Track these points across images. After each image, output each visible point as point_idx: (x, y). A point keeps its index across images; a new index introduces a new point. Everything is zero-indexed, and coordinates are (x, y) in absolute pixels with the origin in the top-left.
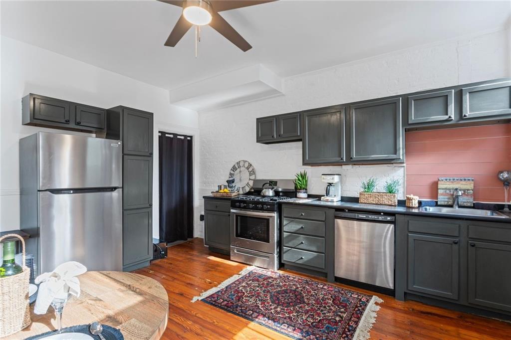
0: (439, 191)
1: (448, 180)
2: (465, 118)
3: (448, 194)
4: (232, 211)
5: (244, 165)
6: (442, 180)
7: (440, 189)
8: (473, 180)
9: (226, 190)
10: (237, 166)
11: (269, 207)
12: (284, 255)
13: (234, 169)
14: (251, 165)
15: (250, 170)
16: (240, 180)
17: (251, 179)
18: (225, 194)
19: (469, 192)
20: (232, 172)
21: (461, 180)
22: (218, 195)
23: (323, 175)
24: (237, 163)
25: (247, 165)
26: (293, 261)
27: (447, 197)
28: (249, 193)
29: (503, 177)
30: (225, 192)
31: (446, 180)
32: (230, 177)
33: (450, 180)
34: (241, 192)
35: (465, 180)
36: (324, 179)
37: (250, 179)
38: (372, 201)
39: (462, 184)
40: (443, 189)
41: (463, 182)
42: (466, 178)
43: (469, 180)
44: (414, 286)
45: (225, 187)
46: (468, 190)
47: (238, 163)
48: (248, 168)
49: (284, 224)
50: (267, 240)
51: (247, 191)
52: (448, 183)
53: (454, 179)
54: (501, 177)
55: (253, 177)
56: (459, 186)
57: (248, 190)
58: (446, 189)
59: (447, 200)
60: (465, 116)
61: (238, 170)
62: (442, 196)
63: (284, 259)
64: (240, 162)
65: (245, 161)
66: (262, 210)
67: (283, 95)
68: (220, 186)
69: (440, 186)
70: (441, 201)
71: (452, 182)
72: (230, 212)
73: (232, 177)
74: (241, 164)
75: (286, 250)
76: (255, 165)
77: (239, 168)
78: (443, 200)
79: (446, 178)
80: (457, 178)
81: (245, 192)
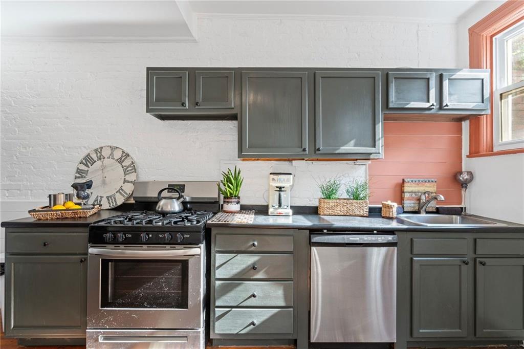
0: (406, 194)
1: (414, 182)
2: (446, 107)
3: (413, 198)
4: (92, 250)
5: (112, 154)
6: (409, 182)
7: (407, 192)
8: (436, 181)
9: (70, 205)
10: (94, 156)
11: (187, 236)
12: (217, 324)
13: (88, 161)
14: (128, 155)
15: (127, 163)
16: (104, 183)
17: (128, 182)
18: (69, 214)
19: (432, 195)
20: (83, 167)
21: (426, 182)
22: (49, 216)
23: (271, 174)
24: (96, 150)
25: (118, 154)
26: (235, 332)
27: (413, 202)
28: (124, 208)
29: (463, 178)
30: (68, 209)
31: (412, 181)
32: (76, 177)
33: (415, 181)
34: (106, 205)
35: (429, 181)
36: (274, 180)
37: (125, 181)
38: (339, 212)
39: (426, 187)
40: (409, 192)
41: (428, 184)
42: (430, 180)
43: (432, 181)
44: (421, 331)
45: (68, 197)
46: (432, 193)
47: (98, 151)
48: (120, 161)
49: (217, 265)
50: (182, 303)
51: (119, 203)
52: (414, 185)
53: (419, 181)
54: (461, 178)
55: (132, 177)
56: (424, 188)
57: (120, 201)
58: (412, 192)
59: (412, 205)
60: (447, 105)
61: (98, 163)
62: (408, 201)
63: (217, 332)
64: (101, 148)
65: (113, 149)
66: (173, 243)
67: (195, 41)
68: (55, 196)
69: (406, 189)
70: (408, 207)
71: (418, 184)
72: (86, 254)
73: (82, 177)
74: (106, 153)
75: (220, 314)
76: (135, 156)
77: (99, 159)
78: (409, 205)
79: (412, 179)
80: (422, 180)
81: (113, 205)
